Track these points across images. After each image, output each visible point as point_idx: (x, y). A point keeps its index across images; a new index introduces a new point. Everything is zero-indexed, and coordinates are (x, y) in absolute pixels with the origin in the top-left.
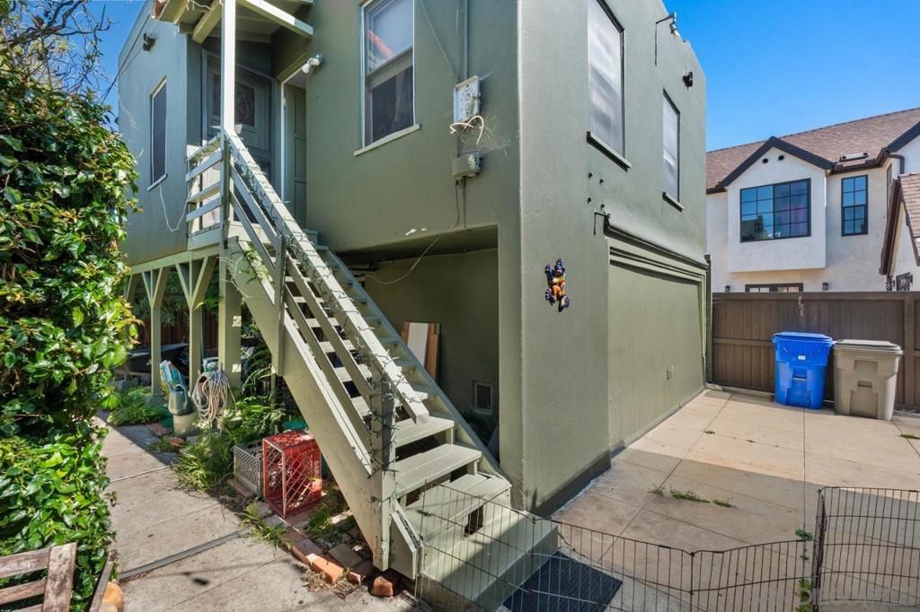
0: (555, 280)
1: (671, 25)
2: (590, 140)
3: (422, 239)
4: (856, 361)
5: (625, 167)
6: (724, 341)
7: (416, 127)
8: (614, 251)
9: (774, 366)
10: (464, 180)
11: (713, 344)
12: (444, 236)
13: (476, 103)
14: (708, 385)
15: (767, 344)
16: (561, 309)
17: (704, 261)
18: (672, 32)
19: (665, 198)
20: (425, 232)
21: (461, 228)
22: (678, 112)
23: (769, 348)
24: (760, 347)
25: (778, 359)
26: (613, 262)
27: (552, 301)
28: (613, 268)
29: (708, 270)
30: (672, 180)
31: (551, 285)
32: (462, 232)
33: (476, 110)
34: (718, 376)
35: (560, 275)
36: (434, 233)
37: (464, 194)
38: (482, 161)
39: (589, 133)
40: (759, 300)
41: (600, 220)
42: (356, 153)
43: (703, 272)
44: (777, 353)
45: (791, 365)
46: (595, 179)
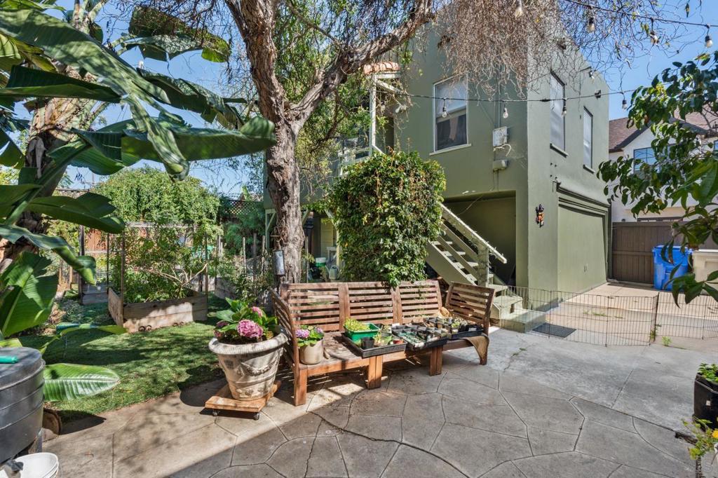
0: (540, 213)
1: (589, 73)
2: (552, 147)
3: (472, 196)
4: (706, 262)
5: (565, 156)
6: (619, 253)
7: (468, 145)
8: (561, 199)
9: (653, 266)
10: (498, 171)
11: (613, 255)
12: (485, 194)
13: (506, 138)
14: (609, 280)
15: (649, 254)
16: (541, 226)
17: (607, 203)
18: (590, 76)
19: (584, 167)
20: (474, 192)
21: (496, 191)
22: (591, 115)
23: (651, 257)
24: (644, 256)
25: (655, 262)
26: (560, 205)
27: (538, 222)
28: (559, 208)
29: (610, 208)
30: (588, 157)
31: (538, 215)
32: (496, 193)
33: (505, 141)
34: (616, 275)
35: (542, 211)
36: (480, 193)
37: (498, 176)
38: (508, 163)
39: (551, 144)
40: (645, 227)
41: (555, 184)
42: (431, 154)
43: (606, 209)
44: (655, 258)
45: (664, 266)
46: (553, 166)
